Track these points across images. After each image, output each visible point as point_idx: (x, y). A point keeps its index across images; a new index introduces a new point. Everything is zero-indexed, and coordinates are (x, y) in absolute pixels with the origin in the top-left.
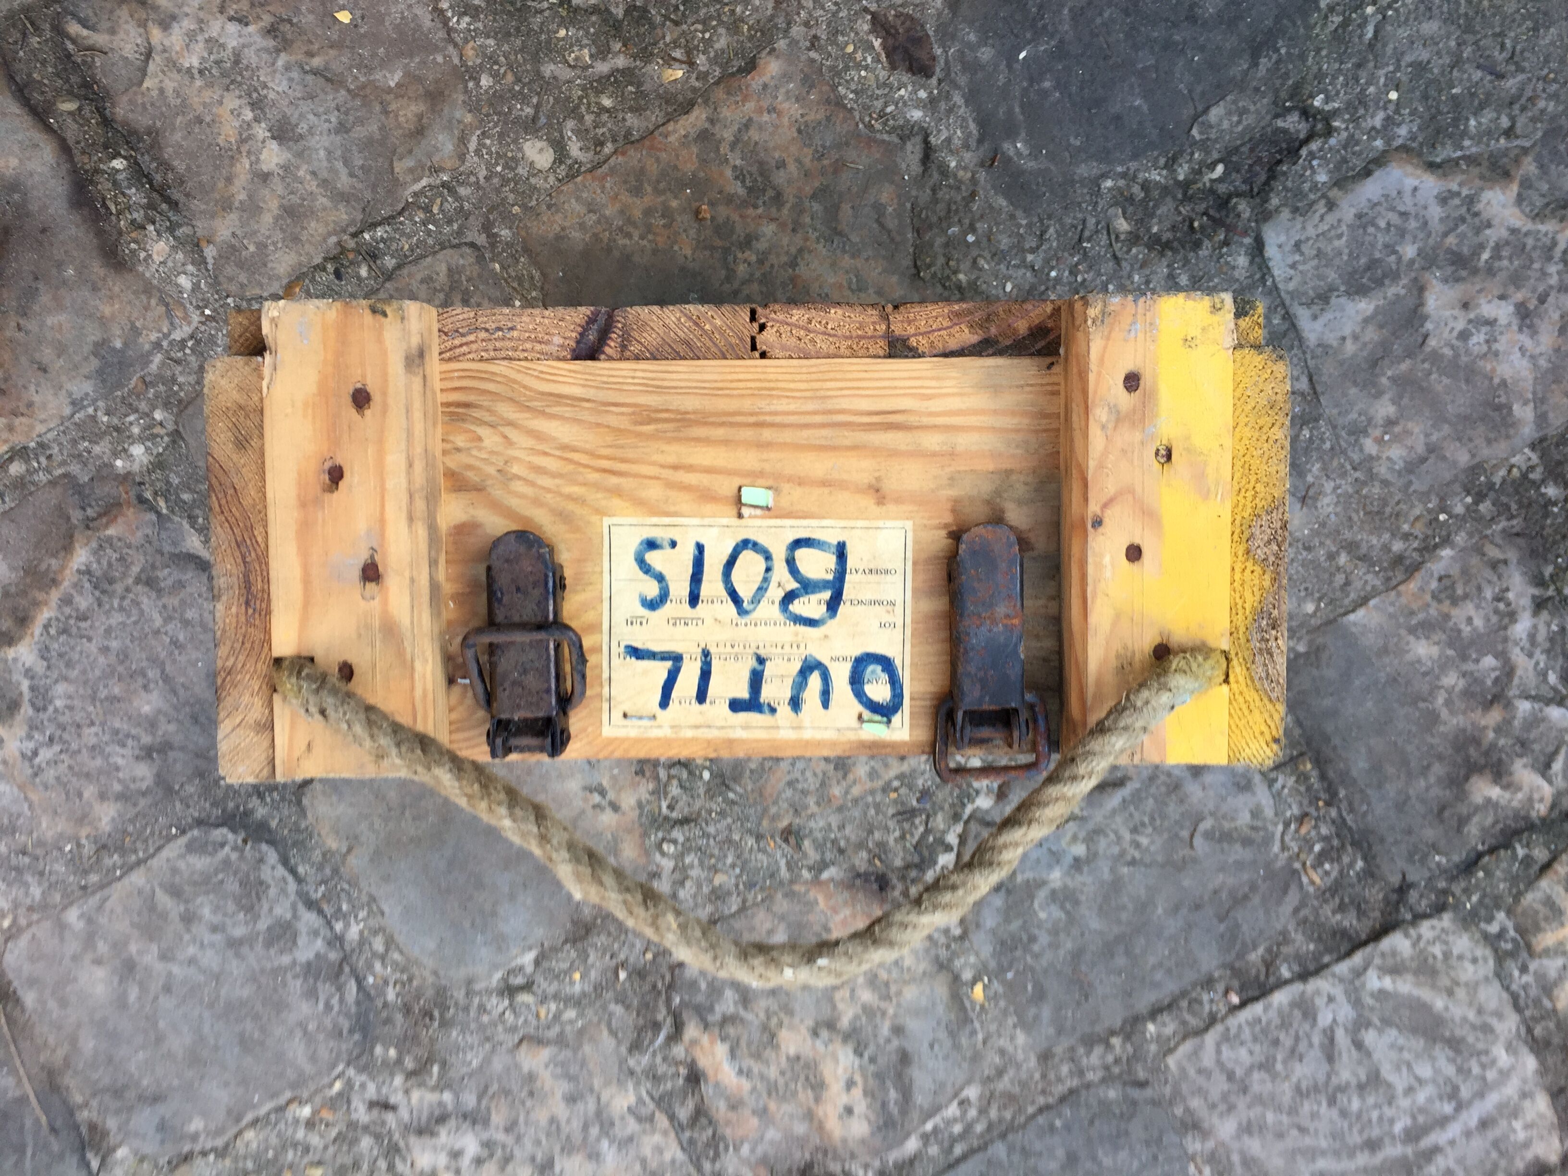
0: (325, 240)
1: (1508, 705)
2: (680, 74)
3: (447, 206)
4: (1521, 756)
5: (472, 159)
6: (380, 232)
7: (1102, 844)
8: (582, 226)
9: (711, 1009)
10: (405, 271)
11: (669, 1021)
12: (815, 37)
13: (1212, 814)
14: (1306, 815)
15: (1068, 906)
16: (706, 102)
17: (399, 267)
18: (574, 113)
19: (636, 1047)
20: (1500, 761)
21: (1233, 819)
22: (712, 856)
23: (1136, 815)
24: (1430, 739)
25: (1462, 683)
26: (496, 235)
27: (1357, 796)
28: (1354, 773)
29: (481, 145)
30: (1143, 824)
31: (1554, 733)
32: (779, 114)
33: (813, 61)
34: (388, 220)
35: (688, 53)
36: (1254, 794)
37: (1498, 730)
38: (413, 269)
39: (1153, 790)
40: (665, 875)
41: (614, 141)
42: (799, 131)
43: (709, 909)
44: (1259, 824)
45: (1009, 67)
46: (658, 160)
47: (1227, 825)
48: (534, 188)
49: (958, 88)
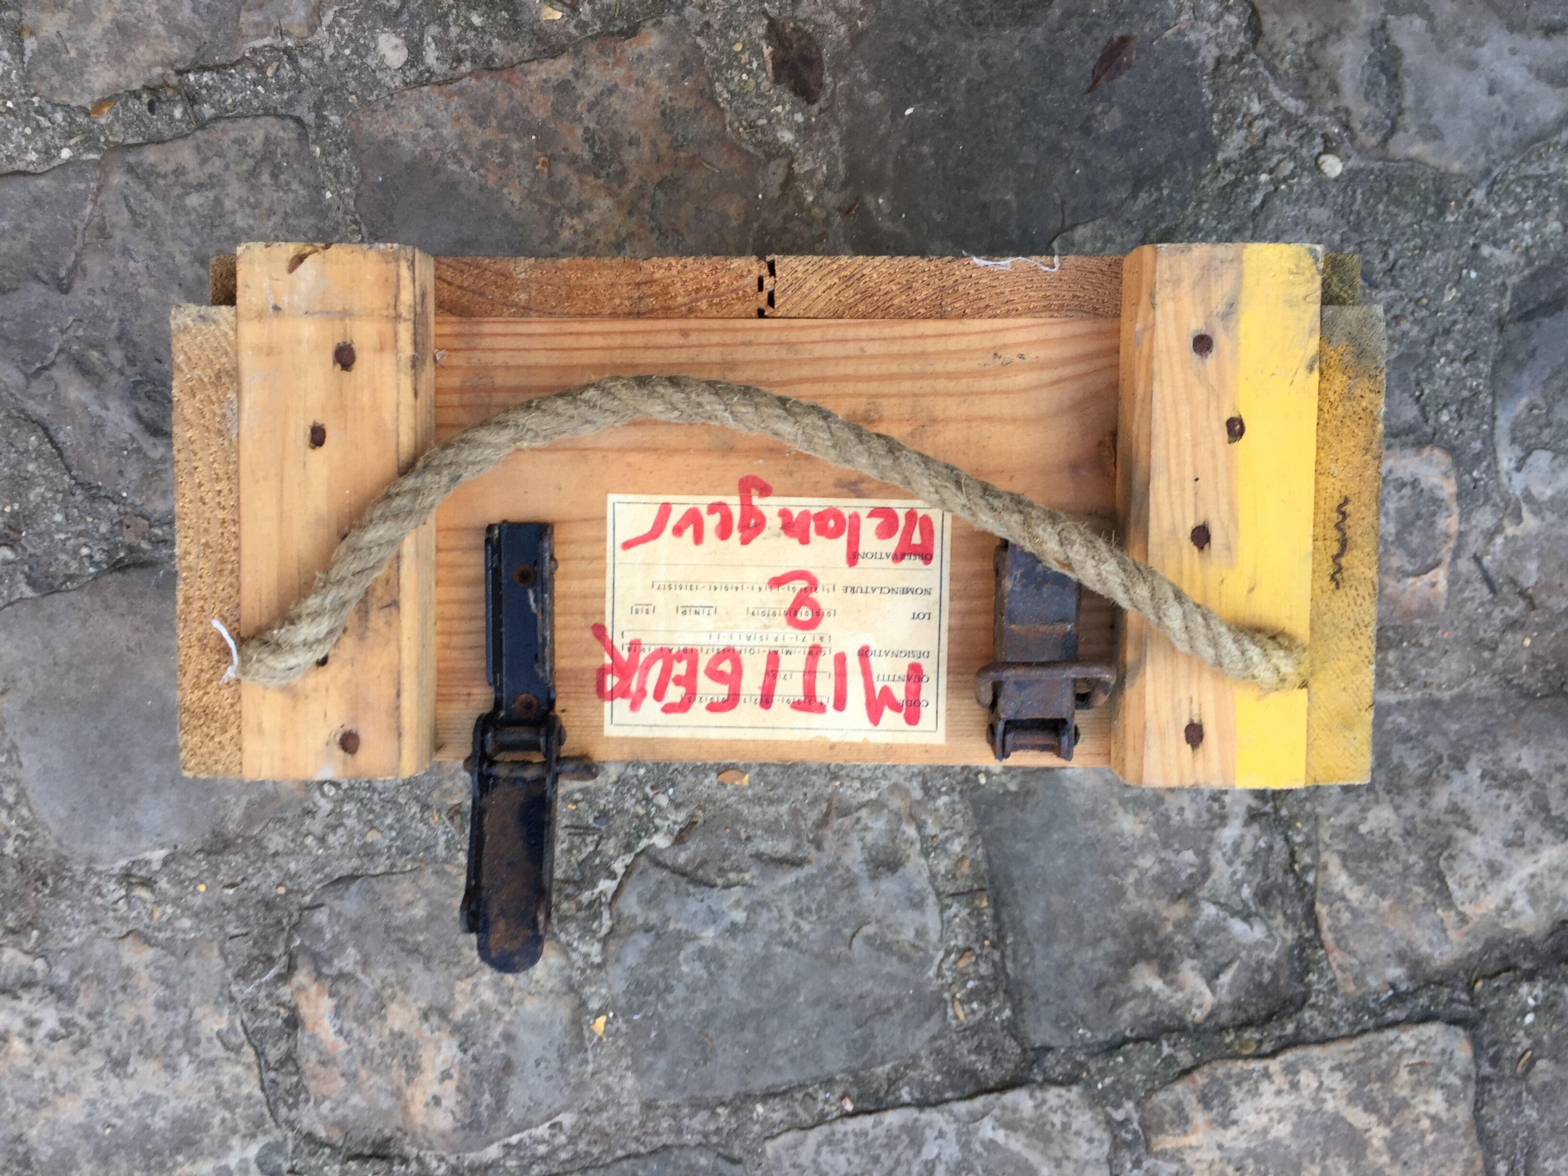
0: (150, 67)
1: (1195, 905)
2: (558, 15)
3: (283, 72)
4: (1192, 957)
5: (322, 33)
6: (206, 77)
7: (764, 917)
8: (415, 138)
9: (329, 962)
10: (220, 126)
11: (284, 959)
12: (707, 24)
13: (878, 921)
14: (969, 949)
15: (713, 968)
16: (577, 53)
17: (216, 119)
18: (442, 20)
19: (242, 975)
20: (1171, 956)
21: (897, 932)
22: (371, 811)
23: (805, 900)
24: (1109, 914)
25: (1157, 869)
26: (325, 118)
27: (1024, 946)
28: (1027, 924)
29: (336, 22)
30: (809, 910)
31: (1231, 945)
32: (648, 90)
33: (699, 48)
34: (218, 68)
36: (923, 913)
37: (1178, 925)
38: (229, 126)
39: (828, 880)
40: (321, 814)
41: (474, 62)
42: (663, 114)
43: (355, 862)
44: (921, 944)
45: (893, 118)
47: (890, 937)
48: (377, 83)
49: (838, 123)
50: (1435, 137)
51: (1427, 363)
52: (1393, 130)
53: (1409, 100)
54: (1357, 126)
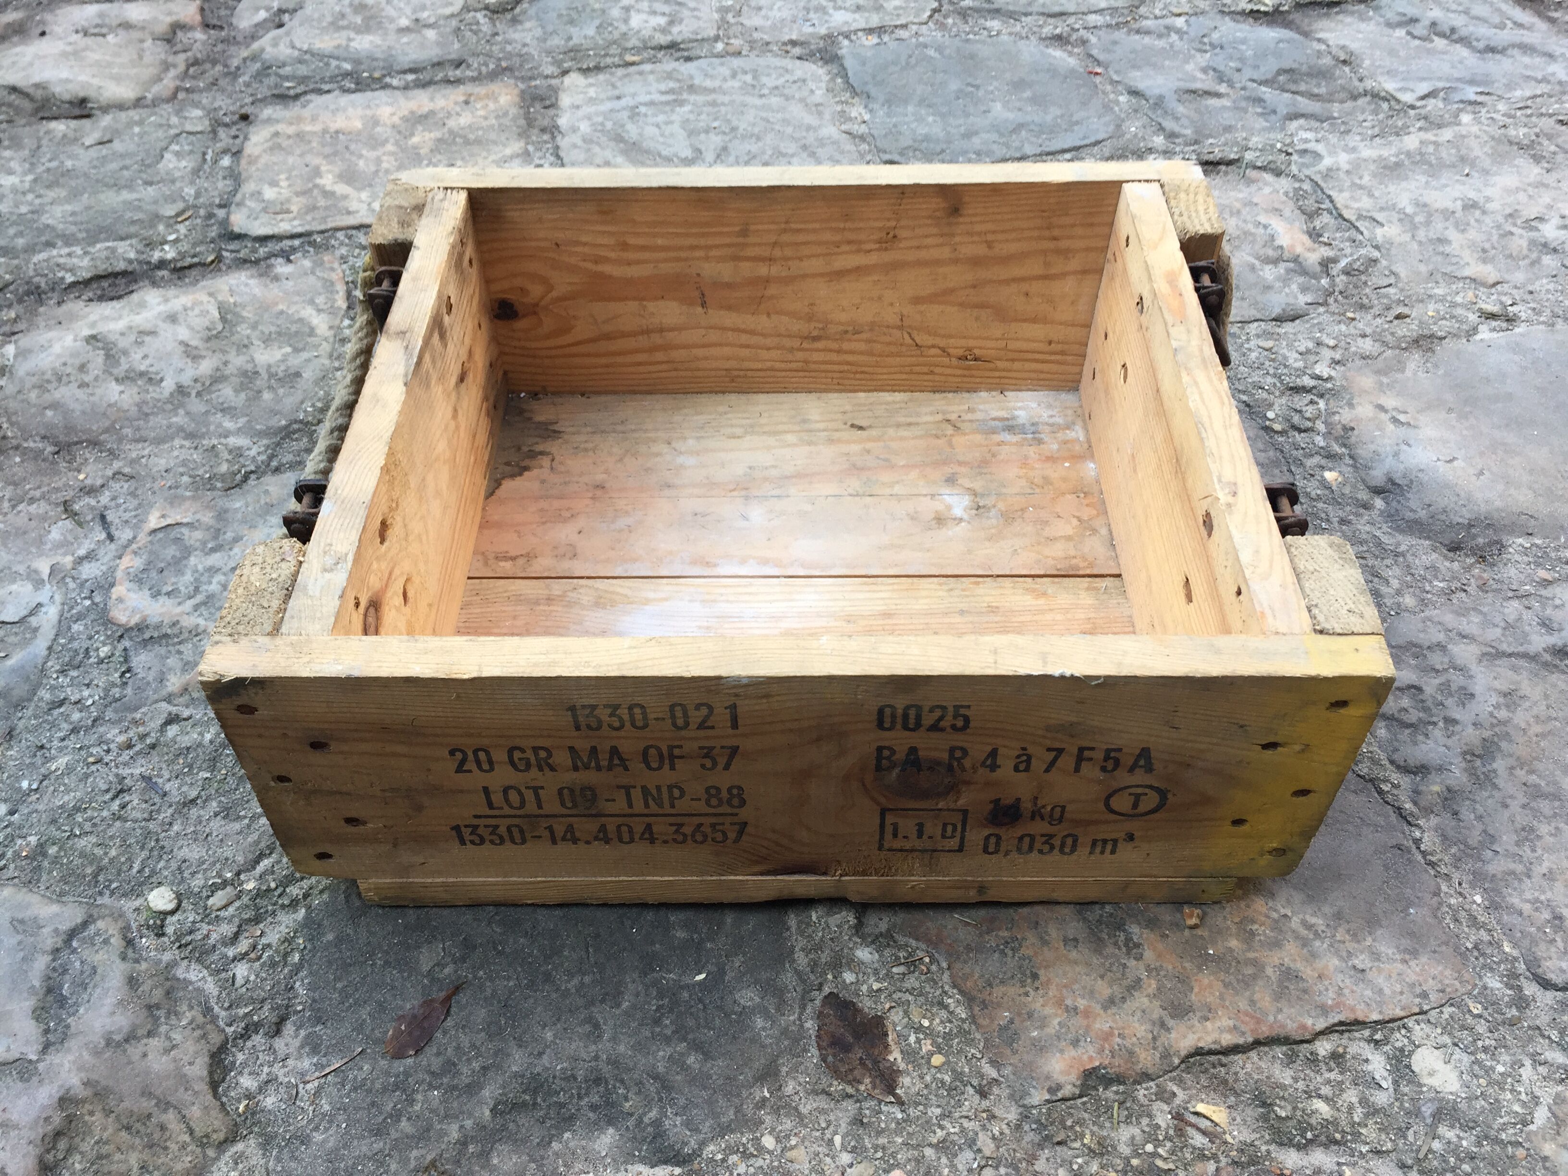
5: (1544, 1095)
8: (1376, 956)
9: (1289, 270)
11: (1333, 272)
12: (983, 1094)
16: (1166, 1055)
18: (1373, 1109)
26: (1508, 986)
29: (1529, 1108)
32: (1060, 1002)
33: (993, 1063)
35: (1180, 1132)
41: (1314, 1054)
42: (1035, 976)
45: (722, 972)
46: (1252, 1002)
48: (1446, 1029)
49: (797, 972)
50: (22, 922)
51: (108, 701)
52: (72, 934)
53: (41, 963)
54: (116, 941)
